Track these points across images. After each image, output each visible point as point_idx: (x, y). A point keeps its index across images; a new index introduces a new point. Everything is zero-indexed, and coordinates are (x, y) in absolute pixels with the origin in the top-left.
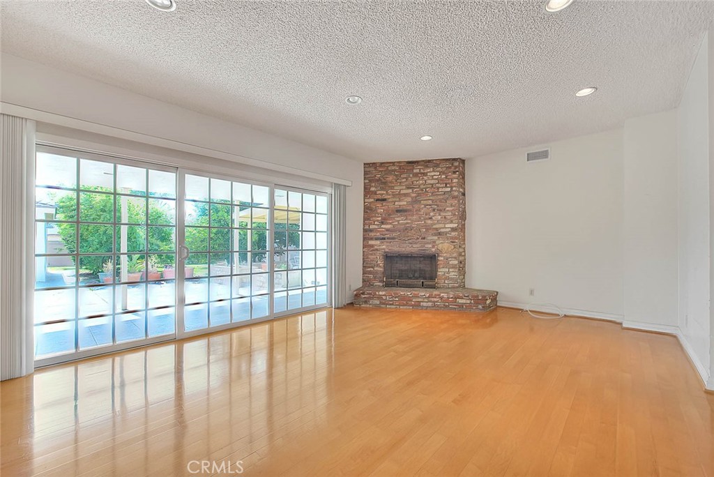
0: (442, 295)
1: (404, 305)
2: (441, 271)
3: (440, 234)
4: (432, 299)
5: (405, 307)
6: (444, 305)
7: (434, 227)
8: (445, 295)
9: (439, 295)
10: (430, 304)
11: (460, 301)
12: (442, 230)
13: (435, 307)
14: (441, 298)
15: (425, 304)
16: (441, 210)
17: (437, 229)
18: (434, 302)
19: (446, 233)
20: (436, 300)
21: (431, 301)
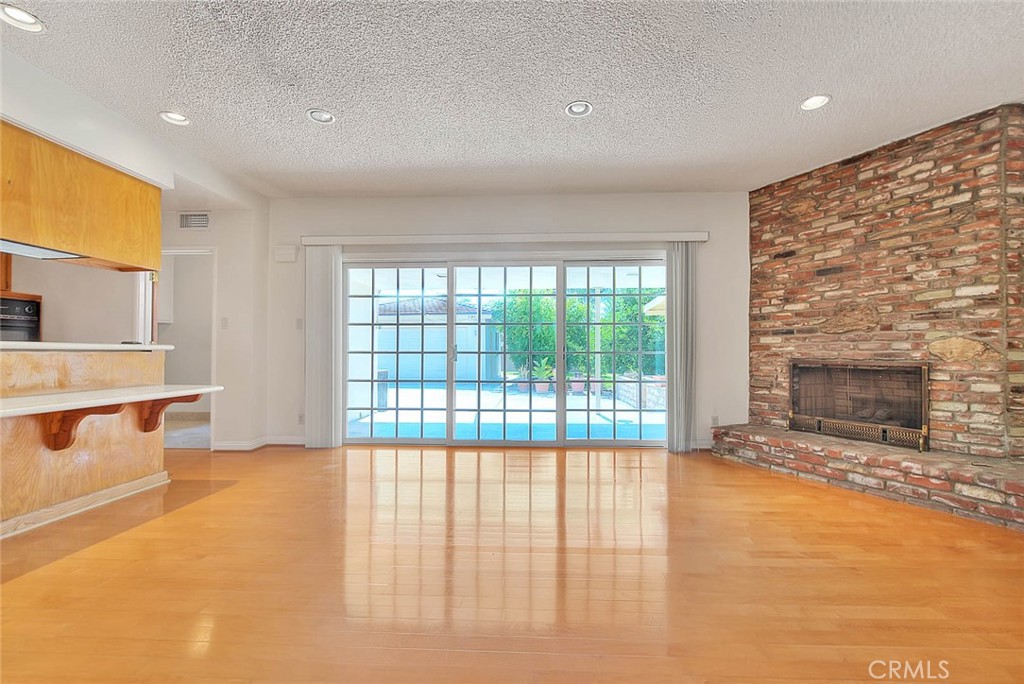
0: (905, 464)
1: (807, 471)
2: (942, 410)
3: (936, 315)
4: (879, 471)
5: (810, 477)
6: (914, 492)
7: (919, 298)
8: (916, 468)
9: (897, 464)
10: (872, 482)
11: (966, 490)
12: (944, 305)
13: (885, 485)
14: (906, 473)
15: (858, 479)
16: (939, 256)
17: (926, 304)
18: (885, 479)
19: (959, 311)
20: (888, 473)
21: (874, 476)
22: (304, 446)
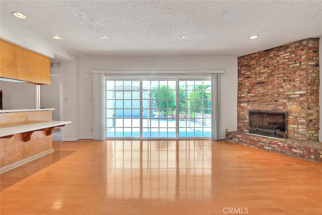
0: (279, 143)
1: (253, 145)
3: (290, 98)
4: (272, 145)
5: (253, 146)
6: (281, 151)
7: (285, 93)
8: (281, 144)
9: (277, 143)
10: (270, 148)
11: (294, 150)
12: (292, 96)
13: (274, 150)
14: (279, 145)
15: (267, 148)
16: (290, 80)
17: (287, 95)
18: (274, 148)
19: (295, 98)
20: (275, 146)
22: (93, 139)
